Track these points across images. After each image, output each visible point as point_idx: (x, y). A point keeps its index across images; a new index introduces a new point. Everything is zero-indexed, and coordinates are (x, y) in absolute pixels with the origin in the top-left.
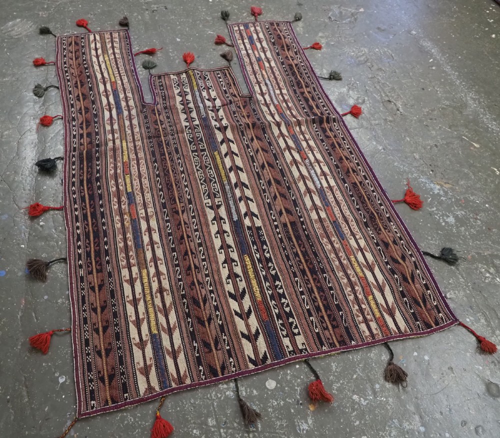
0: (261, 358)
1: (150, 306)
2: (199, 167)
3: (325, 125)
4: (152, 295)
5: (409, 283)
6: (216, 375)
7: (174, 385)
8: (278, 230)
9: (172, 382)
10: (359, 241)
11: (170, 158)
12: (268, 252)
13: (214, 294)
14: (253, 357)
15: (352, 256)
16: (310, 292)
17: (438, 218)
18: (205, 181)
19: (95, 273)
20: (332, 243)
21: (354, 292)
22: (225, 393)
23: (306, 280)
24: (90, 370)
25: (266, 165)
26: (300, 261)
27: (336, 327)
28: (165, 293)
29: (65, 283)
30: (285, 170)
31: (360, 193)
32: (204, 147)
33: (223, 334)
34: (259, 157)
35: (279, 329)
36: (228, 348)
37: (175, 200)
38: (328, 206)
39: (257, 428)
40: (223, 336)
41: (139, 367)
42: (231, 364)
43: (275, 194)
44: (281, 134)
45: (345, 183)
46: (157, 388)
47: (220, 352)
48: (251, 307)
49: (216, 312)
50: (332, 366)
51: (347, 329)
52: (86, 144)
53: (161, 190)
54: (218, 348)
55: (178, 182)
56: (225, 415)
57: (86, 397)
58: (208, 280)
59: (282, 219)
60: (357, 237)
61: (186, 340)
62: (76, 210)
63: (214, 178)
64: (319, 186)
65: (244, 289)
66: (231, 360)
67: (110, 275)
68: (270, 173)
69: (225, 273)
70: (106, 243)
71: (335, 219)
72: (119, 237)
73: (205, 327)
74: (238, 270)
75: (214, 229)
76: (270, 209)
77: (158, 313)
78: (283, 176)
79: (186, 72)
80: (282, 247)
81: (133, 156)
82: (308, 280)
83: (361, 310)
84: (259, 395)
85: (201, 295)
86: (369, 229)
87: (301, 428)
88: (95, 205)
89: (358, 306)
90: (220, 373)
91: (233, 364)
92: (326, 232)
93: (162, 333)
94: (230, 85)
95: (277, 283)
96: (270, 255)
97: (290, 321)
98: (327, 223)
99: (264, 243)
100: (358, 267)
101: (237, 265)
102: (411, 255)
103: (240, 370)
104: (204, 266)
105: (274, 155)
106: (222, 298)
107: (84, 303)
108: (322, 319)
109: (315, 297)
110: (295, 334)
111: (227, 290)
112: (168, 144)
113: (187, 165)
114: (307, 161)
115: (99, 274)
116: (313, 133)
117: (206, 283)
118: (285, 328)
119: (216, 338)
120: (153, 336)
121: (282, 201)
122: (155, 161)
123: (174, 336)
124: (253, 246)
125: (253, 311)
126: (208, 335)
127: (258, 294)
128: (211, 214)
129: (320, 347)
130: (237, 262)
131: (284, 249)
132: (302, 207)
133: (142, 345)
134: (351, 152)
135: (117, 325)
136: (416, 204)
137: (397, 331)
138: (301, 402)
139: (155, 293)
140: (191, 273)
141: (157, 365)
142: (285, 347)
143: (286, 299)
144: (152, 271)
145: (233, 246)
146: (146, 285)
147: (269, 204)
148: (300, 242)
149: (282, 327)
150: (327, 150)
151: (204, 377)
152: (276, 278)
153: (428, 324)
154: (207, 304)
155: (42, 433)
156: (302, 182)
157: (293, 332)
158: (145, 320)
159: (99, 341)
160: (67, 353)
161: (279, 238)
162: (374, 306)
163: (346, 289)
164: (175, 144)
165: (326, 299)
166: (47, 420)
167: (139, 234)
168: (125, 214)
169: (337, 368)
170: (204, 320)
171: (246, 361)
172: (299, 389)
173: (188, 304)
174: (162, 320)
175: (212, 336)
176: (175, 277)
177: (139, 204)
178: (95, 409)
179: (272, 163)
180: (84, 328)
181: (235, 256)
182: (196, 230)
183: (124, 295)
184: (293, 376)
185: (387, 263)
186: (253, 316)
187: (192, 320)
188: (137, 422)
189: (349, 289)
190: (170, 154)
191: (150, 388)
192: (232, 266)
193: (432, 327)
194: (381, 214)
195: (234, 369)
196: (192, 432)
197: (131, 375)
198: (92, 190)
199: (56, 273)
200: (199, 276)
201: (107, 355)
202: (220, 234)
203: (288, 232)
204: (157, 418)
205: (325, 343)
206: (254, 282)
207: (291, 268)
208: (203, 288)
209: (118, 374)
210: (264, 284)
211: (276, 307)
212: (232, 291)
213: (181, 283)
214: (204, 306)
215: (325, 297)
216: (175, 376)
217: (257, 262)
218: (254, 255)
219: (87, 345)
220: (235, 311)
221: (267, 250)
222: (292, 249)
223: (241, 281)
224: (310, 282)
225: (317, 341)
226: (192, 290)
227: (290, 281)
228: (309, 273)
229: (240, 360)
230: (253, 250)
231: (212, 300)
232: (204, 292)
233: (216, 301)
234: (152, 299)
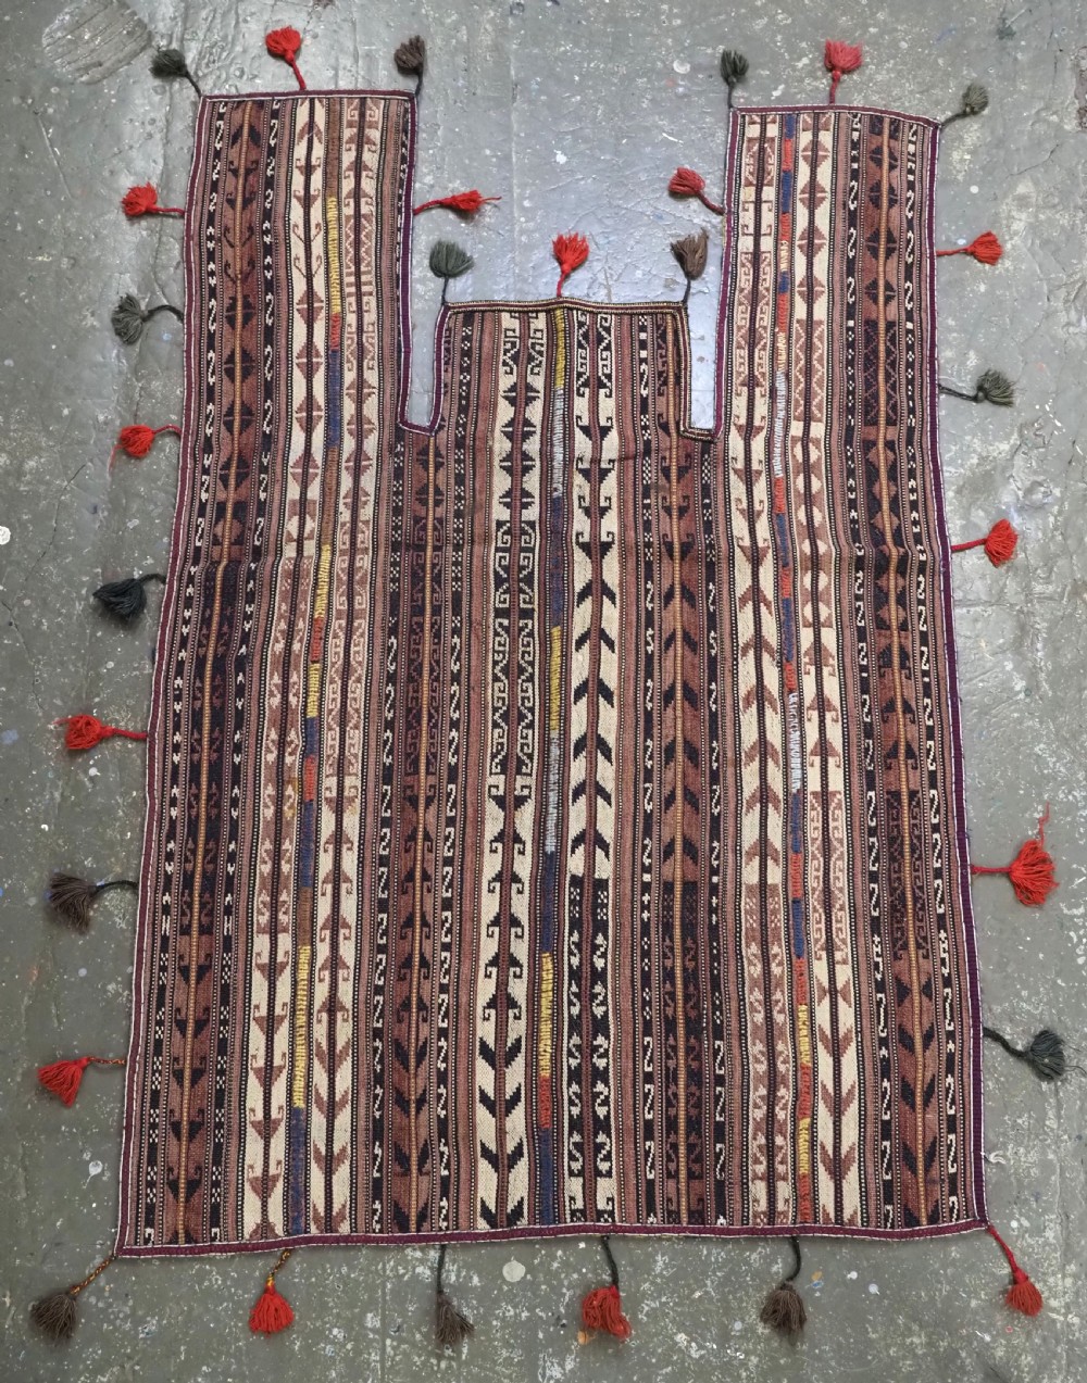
0: (509, 1211)
1: (300, 1041)
2: (502, 670)
3: (892, 582)
4: (310, 1014)
5: (913, 1107)
6: (404, 1227)
7: (314, 1230)
8: (646, 898)
9: (312, 1224)
10: (838, 967)
11: (432, 627)
12: (604, 955)
13: (446, 1039)
14: (492, 1207)
15: (804, 1007)
16: (667, 1078)
17: (1075, 940)
18: (505, 717)
19: (195, 934)
20: (766, 960)
21: (771, 1100)
22: (414, 1268)
23: (671, 1046)
24: (152, 1162)
25: (679, 695)
26: (672, 995)
27: (696, 1178)
28: (339, 1015)
29: (128, 944)
30: (723, 716)
31: (897, 826)
32: (531, 603)
33: (443, 1141)
34: (669, 664)
35: (566, 1152)
36: (446, 1173)
37: (416, 762)
38: (796, 852)
39: (460, 1353)
40: (442, 1145)
41: (251, 1175)
42: (440, 1212)
43: (674, 788)
44: (755, 592)
45: (871, 787)
46: (279, 1230)
47: (425, 1179)
48: (523, 1088)
49: (439, 1087)
50: (656, 1261)
51: (720, 1185)
52: (226, 543)
53: (389, 725)
54: (424, 1170)
55: (437, 711)
56: (403, 1313)
57: (137, 1217)
58: (443, 1001)
59: (667, 870)
60: (838, 956)
61: (361, 1137)
62: (176, 748)
63: (532, 710)
64: (796, 786)
65: (519, 1040)
66: (444, 1203)
67: (227, 944)
68: (679, 722)
69: (486, 989)
70: (232, 858)
71: (801, 892)
72: (266, 846)
73: (409, 1116)
74: (518, 990)
75: (492, 864)
76: (647, 833)
77: (315, 1059)
78: (714, 735)
79: (548, 312)
80: (642, 947)
81: (340, 603)
82: (675, 1048)
83: (770, 1150)
84: (482, 1287)
85: (417, 1039)
86: (877, 939)
87: (548, 1373)
88: (222, 743)
89: (767, 1138)
90: (413, 1227)
91: (444, 1211)
92: (764, 925)
93: (315, 1110)
94: (665, 383)
95: (600, 1040)
96: (605, 963)
97: (598, 1141)
98: (777, 903)
99: (601, 927)
100: (807, 1039)
101: (520, 977)
102: (951, 1035)
103: (456, 1229)
104: (443, 963)
105: (713, 661)
107: (161, 1004)
108: (671, 1151)
109: (676, 1095)
110: (599, 1173)
111: (479, 1034)
112: (437, 579)
113: (474, 656)
114: (793, 699)
115: (204, 938)
116: (845, 603)
117: (435, 1010)
118: (583, 1155)
119: (426, 1144)
120: (293, 1112)
121: (683, 813)
122: (393, 631)
123: (337, 1123)
124: (571, 934)
125: (523, 1099)
126: (410, 1134)
127: (545, 1061)
128: (494, 821)
129: (644, 1214)
130: (521, 966)
131: (646, 954)
132: (730, 842)
133: (267, 1129)
134: (927, 686)
135: (221, 1072)
136: (1031, 892)
137: (832, 1215)
138: (564, 1321)
139: (319, 1011)
140: (408, 976)
141: (288, 1180)
142: (567, 1199)
143: (607, 1084)
144: (323, 951)
145: (525, 920)
146: (303, 985)
147: (648, 817)
148: (689, 943)
149: (574, 1152)
150: (863, 669)
151: (378, 1226)
152: (600, 1026)
153: (911, 1214)
154: (424, 1065)
155: (46, 1268)
156: (756, 765)
157: (596, 1167)
158: (285, 1072)
159: (181, 1102)
160: (111, 1114)
161: (642, 920)
162: (803, 1145)
163: (756, 1089)
164: (456, 579)
165: (698, 1105)
166: (58, 1244)
167: (313, 846)
168: (289, 782)
169: (666, 1268)
170: (409, 1099)
171: (475, 1213)
172: (569, 1294)
173: (382, 1052)
174: (320, 1078)
175: (417, 1138)
176: (370, 979)
177: (328, 757)
178: (150, 1245)
179: (696, 689)
180: (154, 1063)
181: (520, 950)
182: (448, 862)
183: (250, 1002)
184: (565, 1264)
185: (883, 1042)
186: (519, 1112)
187: (383, 1093)
188: (229, 1288)
189: (763, 1091)
190: (436, 611)
191: (265, 1226)
192: (508, 976)
193: (919, 1224)
194: (923, 905)
195: (445, 1224)
196: (331, 1332)
197: (233, 1190)
198: (223, 696)
199: (111, 914)
200: (426, 985)
201: (191, 1137)
202: (501, 881)
203: (670, 908)
204: (268, 1292)
205: (658, 1207)
206: (546, 1029)
207: (643, 1009)
208: (425, 1020)
209: (206, 1182)
210: (565, 1038)
211: (577, 1101)
212: (491, 1042)
213: (381, 998)
214: (417, 1066)
215: (700, 1098)
216: (321, 1210)
217: (566, 978)
218: (566, 958)
219: (155, 1104)
220: (482, 1092)
221: (602, 950)
222: (665, 956)
223: (517, 1018)
224: (676, 1055)
225: (643, 1200)
226: (400, 1021)
227: (630, 1040)
228: (681, 1031)
229: (463, 1207)
230: (566, 943)
231: (439, 1055)
232: (425, 1030)
233: (445, 1060)
234: (309, 1024)
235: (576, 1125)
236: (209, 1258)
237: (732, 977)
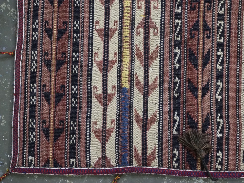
1: (126, 45)
4: (132, 29)
6: (193, 166)
7: (135, 164)
9: (134, 160)
13: (223, 50)
24: (32, 116)
28: (151, 30)
33: (219, 115)
36: (221, 135)
40: (218, 117)
41: (95, 128)
42: (217, 160)
46: (113, 162)
49: (217, 81)
57: (23, 149)
58: (220, 25)
61: (166, 108)
66: (220, 154)
73: (197, 98)
77: (136, 58)
85: (203, 50)
91: (220, 159)
93: (136, 90)
103: (227, 170)
106: (233, 59)
107: (35, 18)
117: (215, 31)
119: (208, 116)
120: (121, 90)
123: (150, 98)
126: (198, 109)
133: (105, 100)
135: (76, 63)
139: (138, 27)
140: (197, 7)
141: (119, 132)
146: (127, 10)
151: (177, 165)
154: (208, 67)
158: (116, 64)
160: (5, 85)
170: (198, 88)
171: (239, 159)
173: (180, 56)
174: (139, 70)
175: (202, 112)
176: (172, 9)
178: (32, 167)
180: (32, 55)
183: (93, 19)
187: (180, 82)
191: (104, 160)
195: (220, 167)
197: (83, 136)
200: (209, 15)
201: (57, 102)
208: (208, 37)
209: (67, 130)
213: (179, 21)
214: (204, 67)
216: (140, 152)
219: (33, 81)
226: (192, 37)
229: (231, 156)
231: (218, 61)
232: (208, 45)
233: (222, 64)
234: (132, 35)
236: (69, 177)
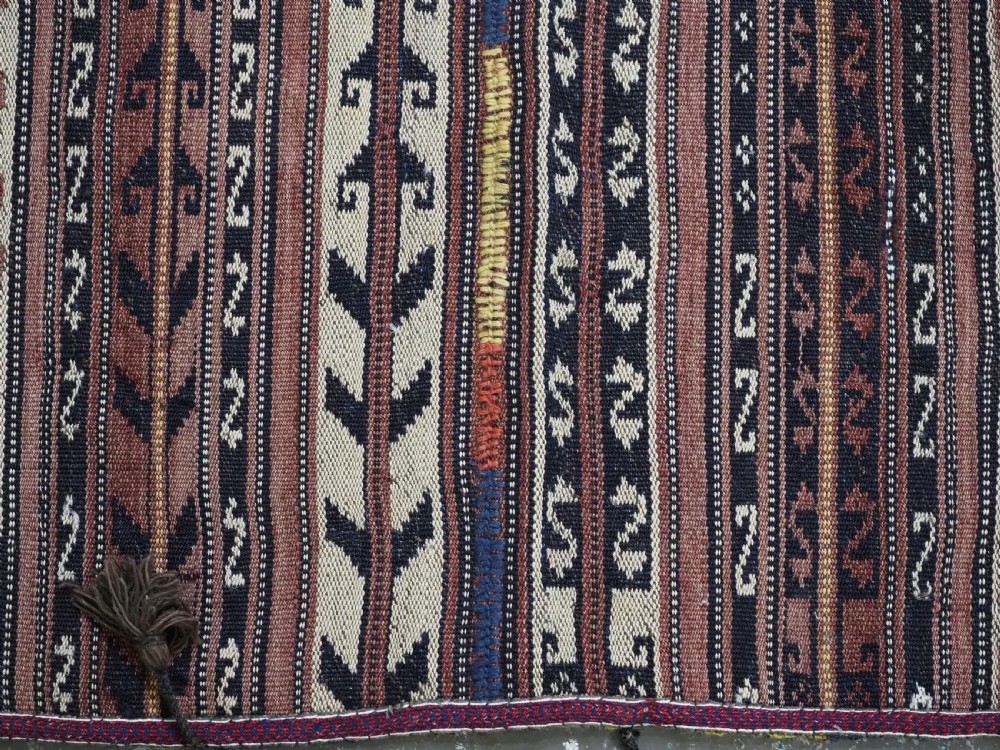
0: (391, 667)
6: (130, 702)
12: (638, 54)
13: (247, 258)
14: (350, 656)
16: (791, 354)
23: (802, 277)
26: (808, 153)
27: (859, 595)
33: (233, 502)
35: (538, 527)
36: (238, 580)
40: (229, 512)
42: (220, 674)
48: (435, 373)
49: (227, 374)
51: (919, 613)
58: (239, 161)
61: (30, 482)
65: (427, 258)
66: (231, 651)
69: (346, 135)
73: (147, 439)
74: (426, 135)
80: (735, 36)
82: (811, 282)
85: (173, 257)
91: (230, 672)
95: (625, 258)
96: (643, 73)
97: (616, 500)
101: (430, 104)
103: (259, 713)
104: (236, 69)
106: (286, 289)
108: (798, 532)
109: (812, 396)
110: (616, 579)
111: (329, 241)
117: (219, 184)
118: (578, 533)
119: (189, 510)
125: (435, 399)
126: (150, 482)
127: (493, 308)
129: (728, 680)
130: (432, 79)
131: (743, 52)
140: (150, 99)
142: (537, 640)
143: (640, 365)
148: (854, 26)
149: (558, 526)
151: (66, 698)
152: (626, 225)
154: (191, 320)
157: (610, 566)
165: (868, 419)
170: (152, 400)
171: (307, 671)
173: (87, 283)
175: (167, 494)
176: (56, 106)
181: (429, 37)
186: (424, 431)
187: (85, 381)
192: (399, 102)
195: (232, 702)
200: (196, 125)
205: (763, 663)
206: (494, 231)
207: (736, 185)
208: (192, 209)
210: (541, 250)
211: (565, 405)
212: (357, 260)
213: (82, 152)
214: (174, 320)
215: (873, 404)
217: (545, 105)
218: (543, 58)
220: (333, 383)
221: (634, 40)
222: (792, 59)
223: (424, 204)
224: (815, 297)
225: (725, 646)
226: (131, 210)
227: (700, 261)
228: (828, 240)
229: (276, 660)
230: (544, 20)
231: (227, 296)
232: (192, 235)
233: (243, 309)
235: (563, 461)
237: (959, 113)
